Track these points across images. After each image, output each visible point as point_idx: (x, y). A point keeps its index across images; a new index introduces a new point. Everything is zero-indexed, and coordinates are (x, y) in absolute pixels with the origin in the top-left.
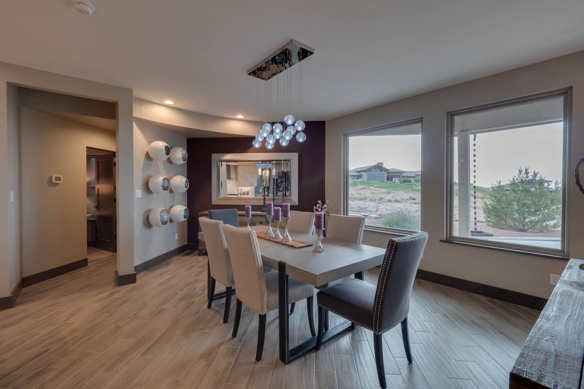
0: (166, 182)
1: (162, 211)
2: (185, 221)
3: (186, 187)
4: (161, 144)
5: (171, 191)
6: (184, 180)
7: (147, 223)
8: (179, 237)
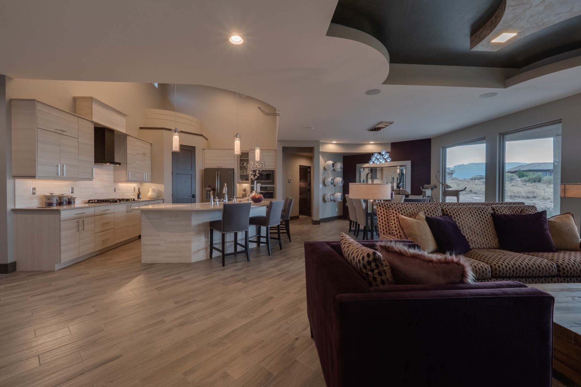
0: (332, 181)
1: (330, 195)
2: (341, 201)
3: (342, 183)
4: (330, 162)
5: (335, 185)
6: (341, 180)
7: (324, 200)
8: (338, 209)
